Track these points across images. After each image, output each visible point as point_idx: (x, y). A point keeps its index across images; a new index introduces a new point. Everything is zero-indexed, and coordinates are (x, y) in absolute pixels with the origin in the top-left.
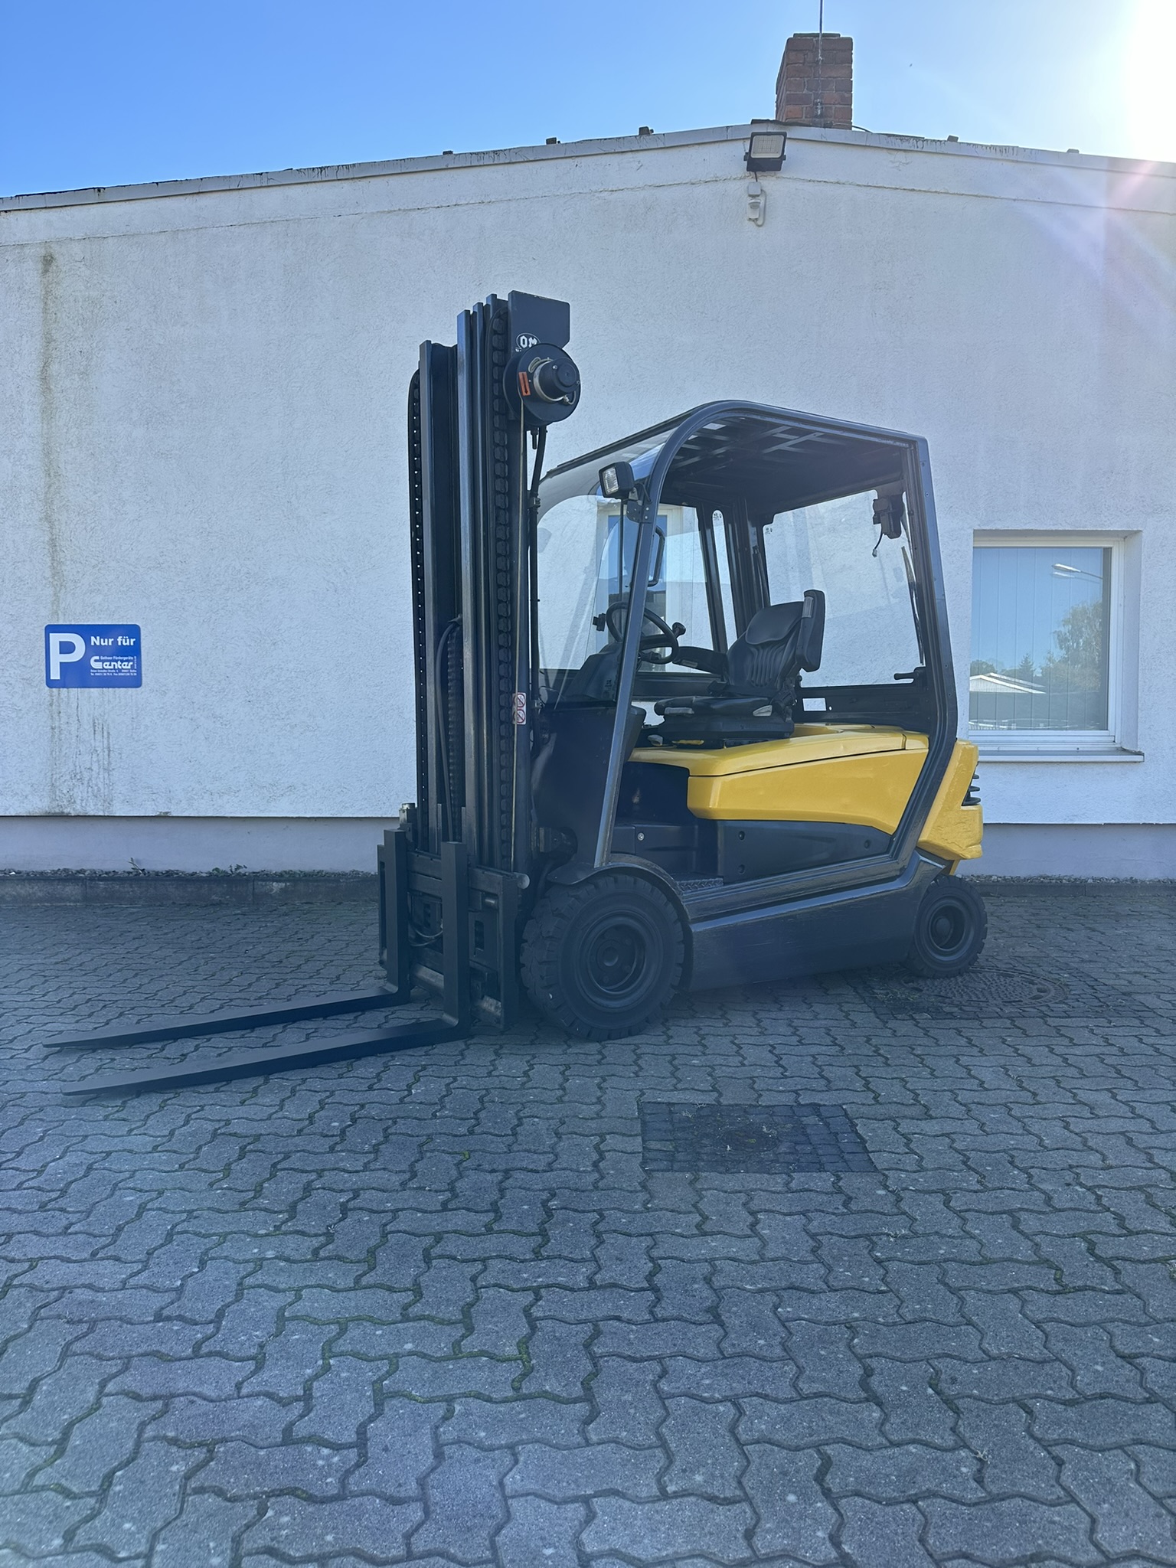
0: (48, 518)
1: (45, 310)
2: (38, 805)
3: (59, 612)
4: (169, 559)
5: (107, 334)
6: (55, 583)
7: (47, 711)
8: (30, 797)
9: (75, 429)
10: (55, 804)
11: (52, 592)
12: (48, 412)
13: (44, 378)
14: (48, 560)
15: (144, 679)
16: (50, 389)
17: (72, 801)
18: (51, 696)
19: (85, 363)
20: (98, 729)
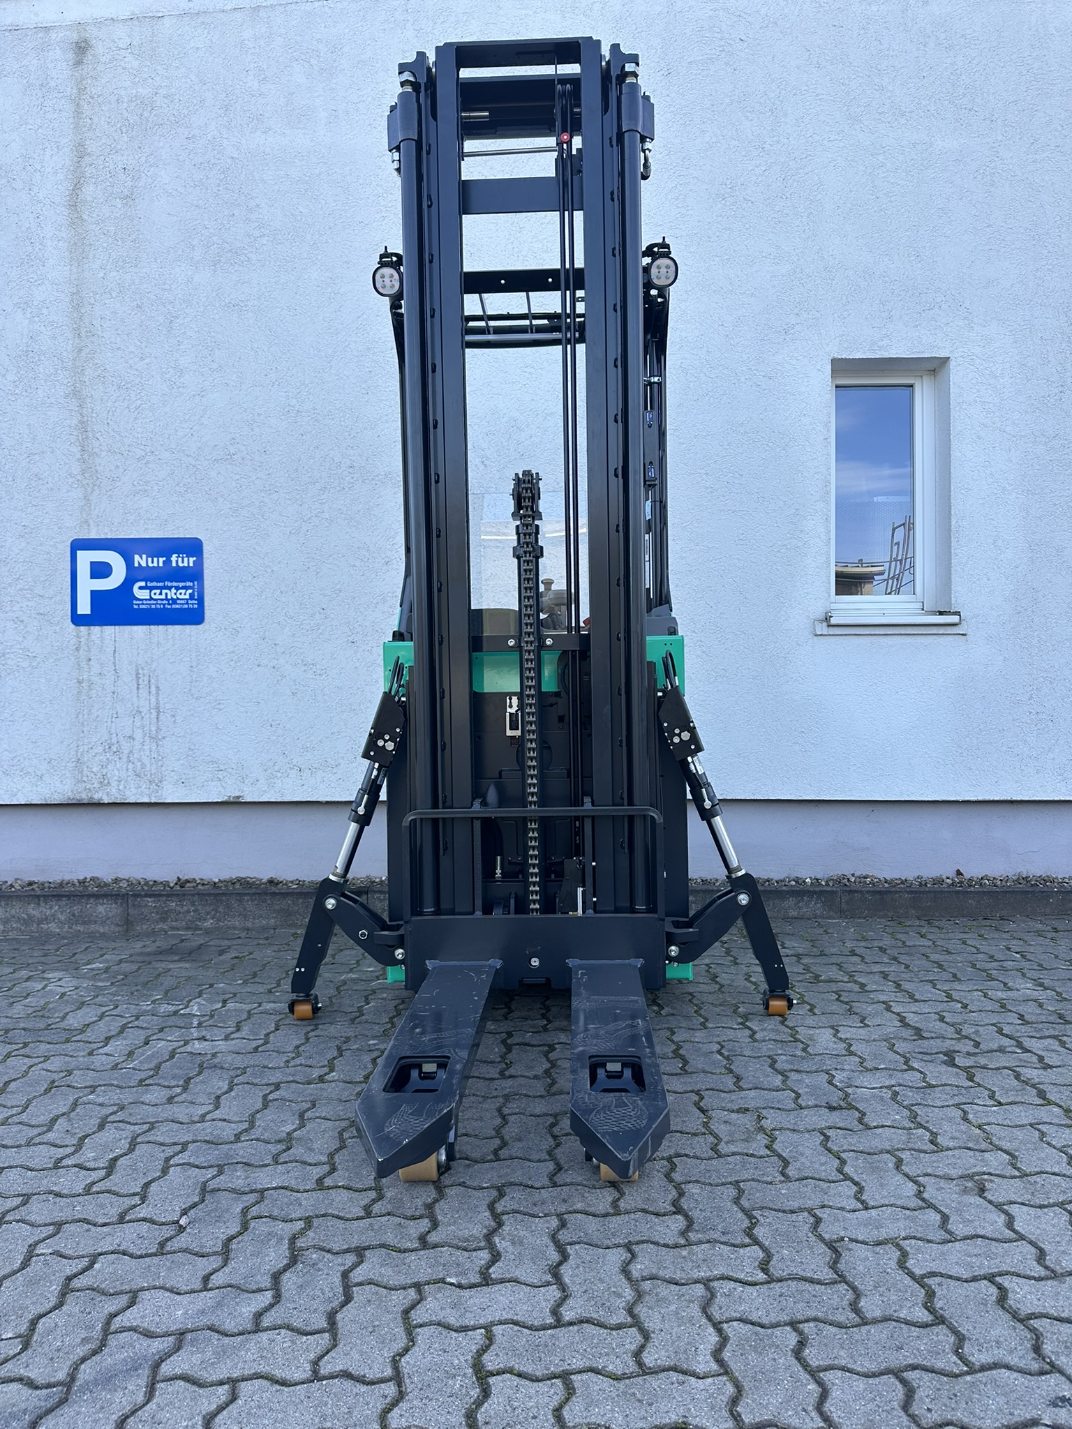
0: (76, 394)
1: (78, 113)
2: (58, 788)
3: (91, 522)
4: (243, 448)
5: (161, 144)
6: (85, 482)
7: (73, 658)
8: (46, 777)
9: (114, 274)
10: (81, 786)
11: (81, 495)
12: (79, 250)
13: (74, 202)
14: (76, 450)
15: (208, 613)
16: (80, 218)
17: (104, 782)
18: (78, 637)
19: (130, 184)
20: (144, 681)
